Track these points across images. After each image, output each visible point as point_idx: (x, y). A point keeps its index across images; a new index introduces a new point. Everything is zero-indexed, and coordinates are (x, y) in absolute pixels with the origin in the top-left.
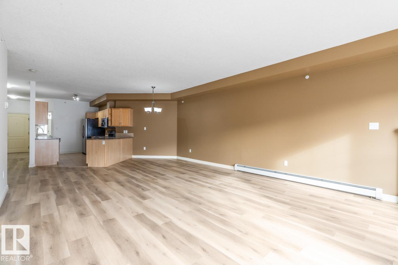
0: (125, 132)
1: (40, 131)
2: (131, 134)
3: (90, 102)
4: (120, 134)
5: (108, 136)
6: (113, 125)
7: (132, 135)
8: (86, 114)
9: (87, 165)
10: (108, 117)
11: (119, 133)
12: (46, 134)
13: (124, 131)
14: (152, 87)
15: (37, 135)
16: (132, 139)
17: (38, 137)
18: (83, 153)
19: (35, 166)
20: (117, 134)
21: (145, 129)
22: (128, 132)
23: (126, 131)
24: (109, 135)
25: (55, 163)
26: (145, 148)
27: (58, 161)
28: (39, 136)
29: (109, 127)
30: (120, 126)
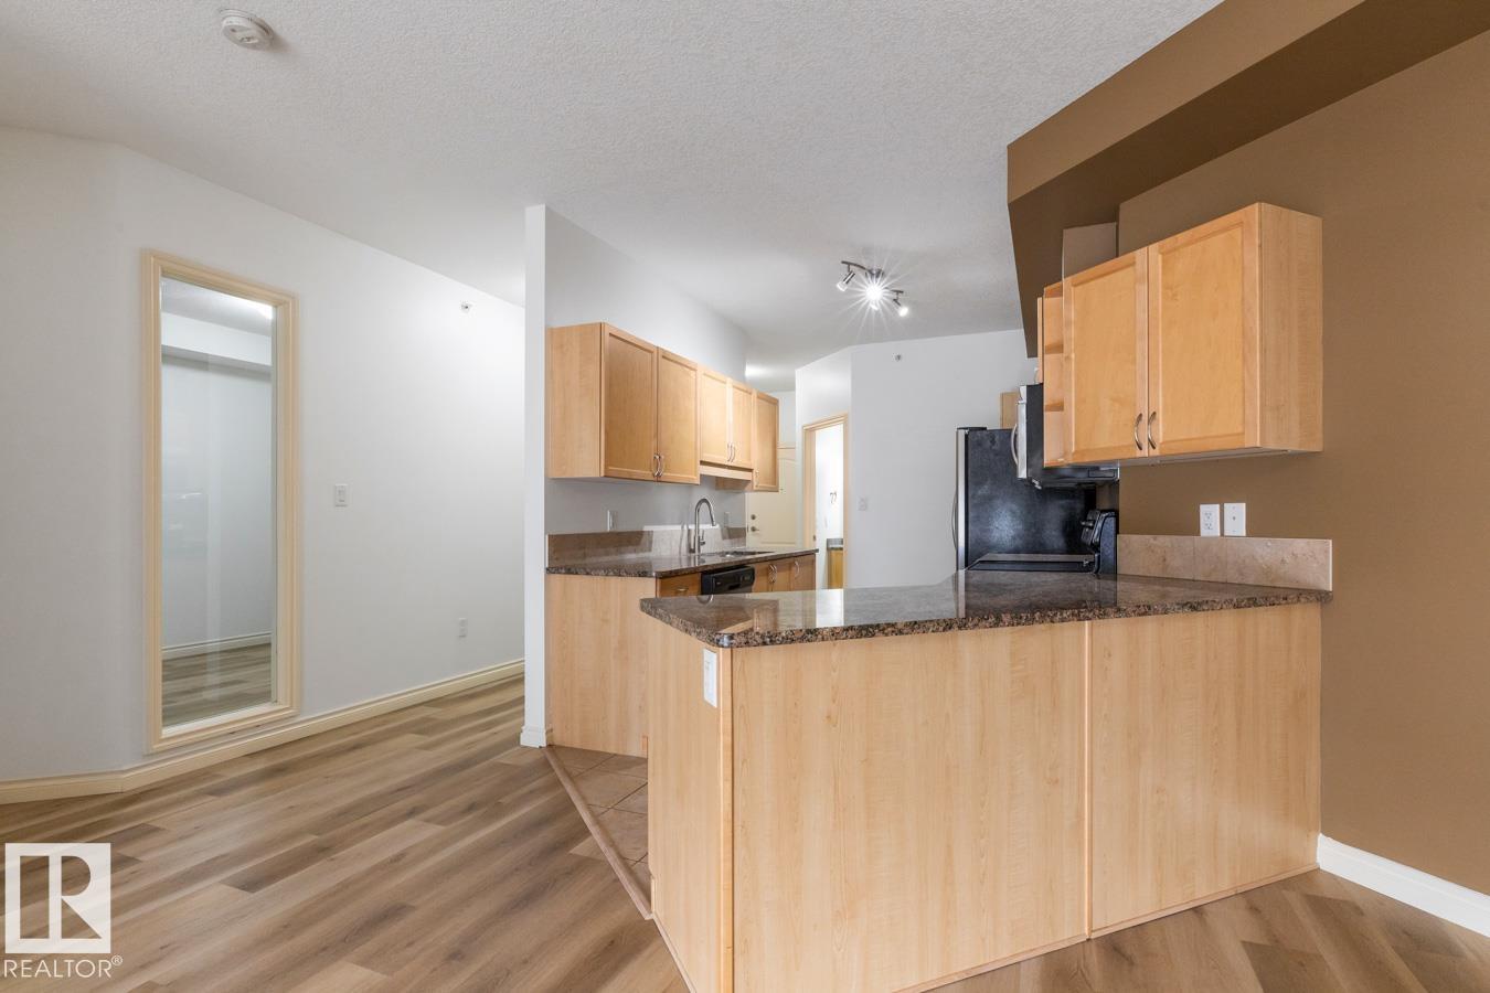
0: (1225, 520)
2: (1300, 545)
4: (1164, 541)
7: (1311, 557)
11: (1148, 538)
13: (1204, 508)
16: (1305, 618)
19: (545, 743)
20: (1136, 552)
22: (1255, 528)
23: (1228, 507)
25: (637, 748)
30: (1139, 454)
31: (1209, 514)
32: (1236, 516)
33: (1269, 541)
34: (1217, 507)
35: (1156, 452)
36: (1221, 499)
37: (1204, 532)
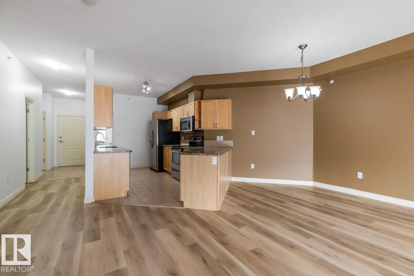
0: (220, 138)
1: (99, 138)
2: (230, 141)
3: (158, 98)
4: (212, 141)
5: (188, 145)
6: (203, 127)
7: (230, 143)
8: (153, 115)
9: (182, 203)
10: (193, 115)
11: (209, 141)
12: (104, 142)
13: (217, 137)
14: (300, 47)
15: (97, 144)
17: (98, 146)
18: (151, 168)
19: (94, 201)
20: (206, 143)
21: (253, 133)
22: (224, 139)
23: (221, 136)
24: (190, 143)
25: (124, 194)
26: (253, 166)
27: (128, 190)
28: (99, 144)
29: (197, 131)
30: (214, 129)
31: (218, 137)
32: (222, 137)
33: (226, 141)
34: (219, 137)
35: (217, 129)
36: (220, 135)
37: (217, 140)
